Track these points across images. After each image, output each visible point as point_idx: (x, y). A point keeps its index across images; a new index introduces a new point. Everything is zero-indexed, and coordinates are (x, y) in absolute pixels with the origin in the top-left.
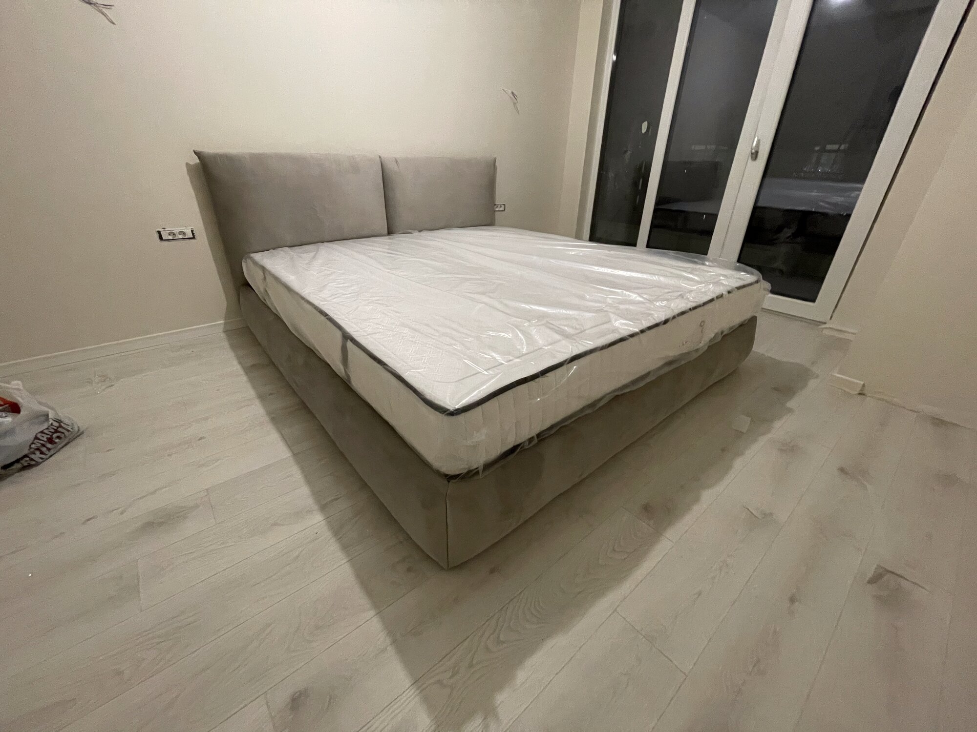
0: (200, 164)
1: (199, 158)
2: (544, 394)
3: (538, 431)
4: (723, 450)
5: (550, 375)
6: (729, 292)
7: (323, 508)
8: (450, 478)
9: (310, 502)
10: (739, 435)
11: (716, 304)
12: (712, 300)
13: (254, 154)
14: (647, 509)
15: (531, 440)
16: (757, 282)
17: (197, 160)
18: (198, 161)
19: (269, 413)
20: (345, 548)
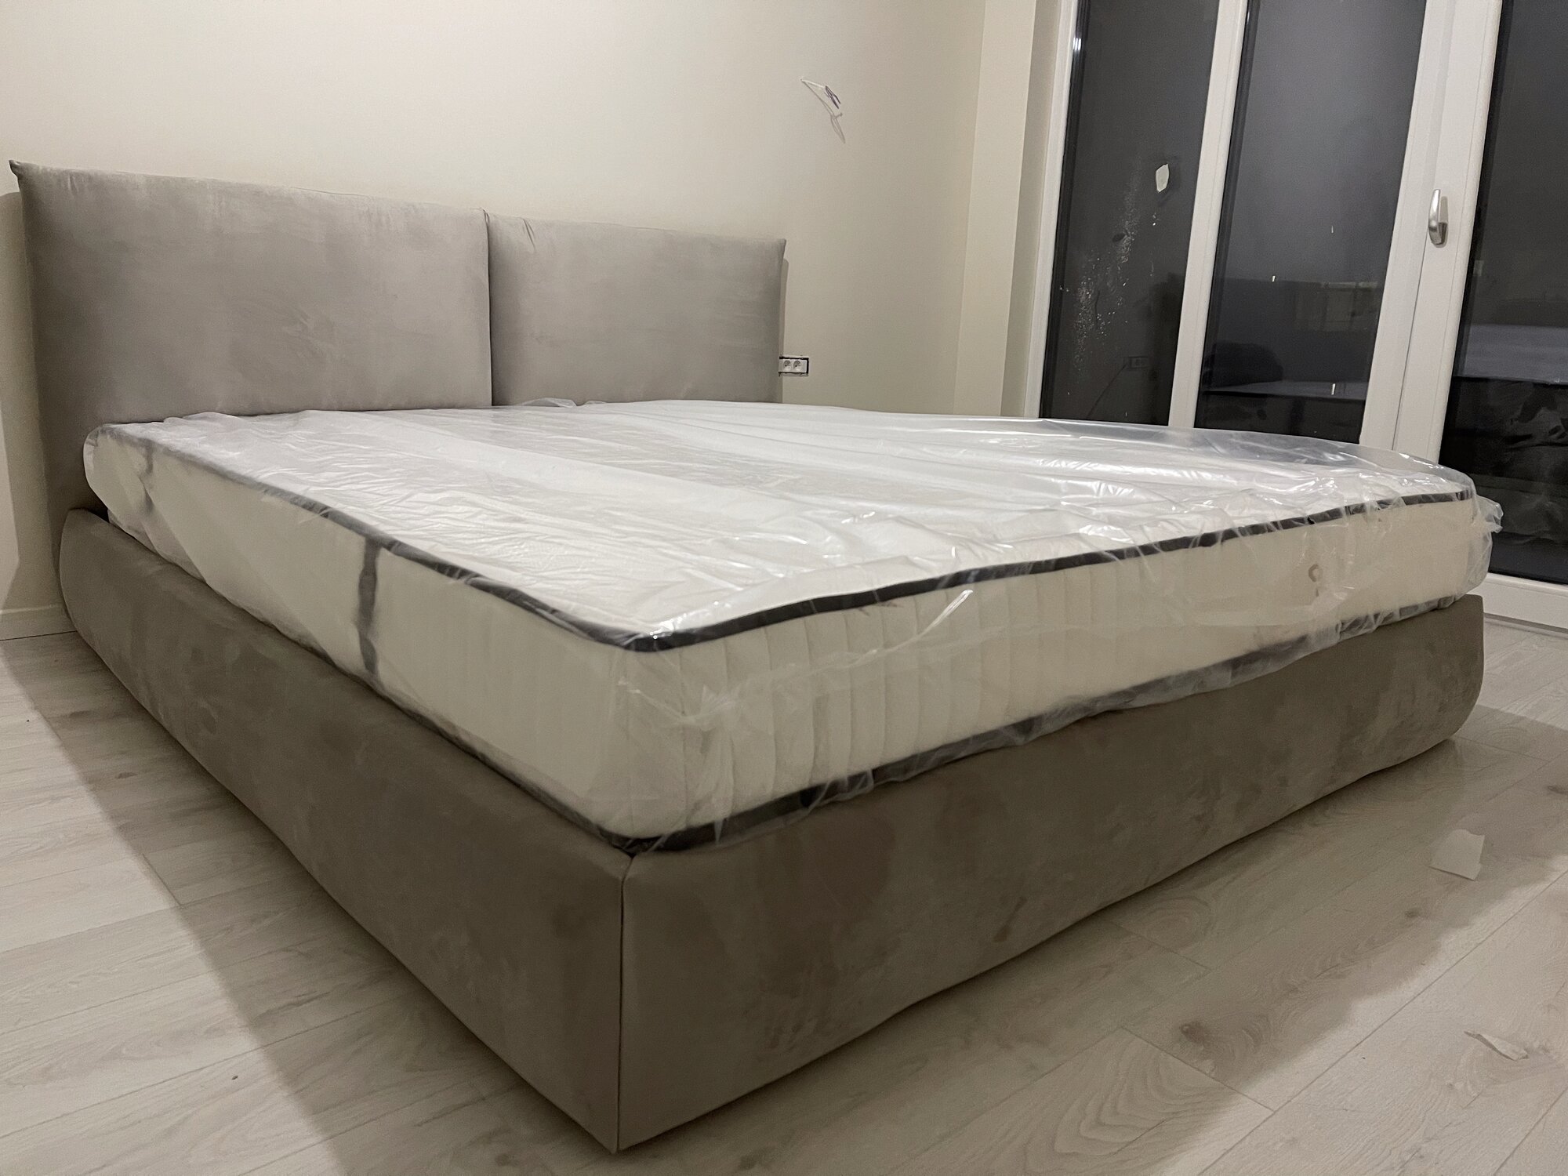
0: (20, 198)
1: (20, 178)
2: (886, 646)
3: (876, 764)
4: (1412, 914)
5: (905, 603)
6: (1383, 504)
7: (258, 1022)
8: (633, 846)
9: (222, 1008)
10: (1455, 880)
11: (1347, 523)
12: (1334, 514)
13: (158, 179)
14: (1193, 1033)
15: (855, 779)
16: (1462, 496)
17: (12, 185)
18: (18, 190)
19: (113, 816)
20: (319, 1111)
